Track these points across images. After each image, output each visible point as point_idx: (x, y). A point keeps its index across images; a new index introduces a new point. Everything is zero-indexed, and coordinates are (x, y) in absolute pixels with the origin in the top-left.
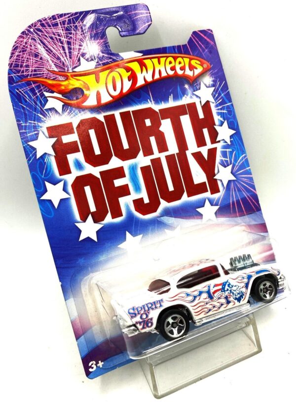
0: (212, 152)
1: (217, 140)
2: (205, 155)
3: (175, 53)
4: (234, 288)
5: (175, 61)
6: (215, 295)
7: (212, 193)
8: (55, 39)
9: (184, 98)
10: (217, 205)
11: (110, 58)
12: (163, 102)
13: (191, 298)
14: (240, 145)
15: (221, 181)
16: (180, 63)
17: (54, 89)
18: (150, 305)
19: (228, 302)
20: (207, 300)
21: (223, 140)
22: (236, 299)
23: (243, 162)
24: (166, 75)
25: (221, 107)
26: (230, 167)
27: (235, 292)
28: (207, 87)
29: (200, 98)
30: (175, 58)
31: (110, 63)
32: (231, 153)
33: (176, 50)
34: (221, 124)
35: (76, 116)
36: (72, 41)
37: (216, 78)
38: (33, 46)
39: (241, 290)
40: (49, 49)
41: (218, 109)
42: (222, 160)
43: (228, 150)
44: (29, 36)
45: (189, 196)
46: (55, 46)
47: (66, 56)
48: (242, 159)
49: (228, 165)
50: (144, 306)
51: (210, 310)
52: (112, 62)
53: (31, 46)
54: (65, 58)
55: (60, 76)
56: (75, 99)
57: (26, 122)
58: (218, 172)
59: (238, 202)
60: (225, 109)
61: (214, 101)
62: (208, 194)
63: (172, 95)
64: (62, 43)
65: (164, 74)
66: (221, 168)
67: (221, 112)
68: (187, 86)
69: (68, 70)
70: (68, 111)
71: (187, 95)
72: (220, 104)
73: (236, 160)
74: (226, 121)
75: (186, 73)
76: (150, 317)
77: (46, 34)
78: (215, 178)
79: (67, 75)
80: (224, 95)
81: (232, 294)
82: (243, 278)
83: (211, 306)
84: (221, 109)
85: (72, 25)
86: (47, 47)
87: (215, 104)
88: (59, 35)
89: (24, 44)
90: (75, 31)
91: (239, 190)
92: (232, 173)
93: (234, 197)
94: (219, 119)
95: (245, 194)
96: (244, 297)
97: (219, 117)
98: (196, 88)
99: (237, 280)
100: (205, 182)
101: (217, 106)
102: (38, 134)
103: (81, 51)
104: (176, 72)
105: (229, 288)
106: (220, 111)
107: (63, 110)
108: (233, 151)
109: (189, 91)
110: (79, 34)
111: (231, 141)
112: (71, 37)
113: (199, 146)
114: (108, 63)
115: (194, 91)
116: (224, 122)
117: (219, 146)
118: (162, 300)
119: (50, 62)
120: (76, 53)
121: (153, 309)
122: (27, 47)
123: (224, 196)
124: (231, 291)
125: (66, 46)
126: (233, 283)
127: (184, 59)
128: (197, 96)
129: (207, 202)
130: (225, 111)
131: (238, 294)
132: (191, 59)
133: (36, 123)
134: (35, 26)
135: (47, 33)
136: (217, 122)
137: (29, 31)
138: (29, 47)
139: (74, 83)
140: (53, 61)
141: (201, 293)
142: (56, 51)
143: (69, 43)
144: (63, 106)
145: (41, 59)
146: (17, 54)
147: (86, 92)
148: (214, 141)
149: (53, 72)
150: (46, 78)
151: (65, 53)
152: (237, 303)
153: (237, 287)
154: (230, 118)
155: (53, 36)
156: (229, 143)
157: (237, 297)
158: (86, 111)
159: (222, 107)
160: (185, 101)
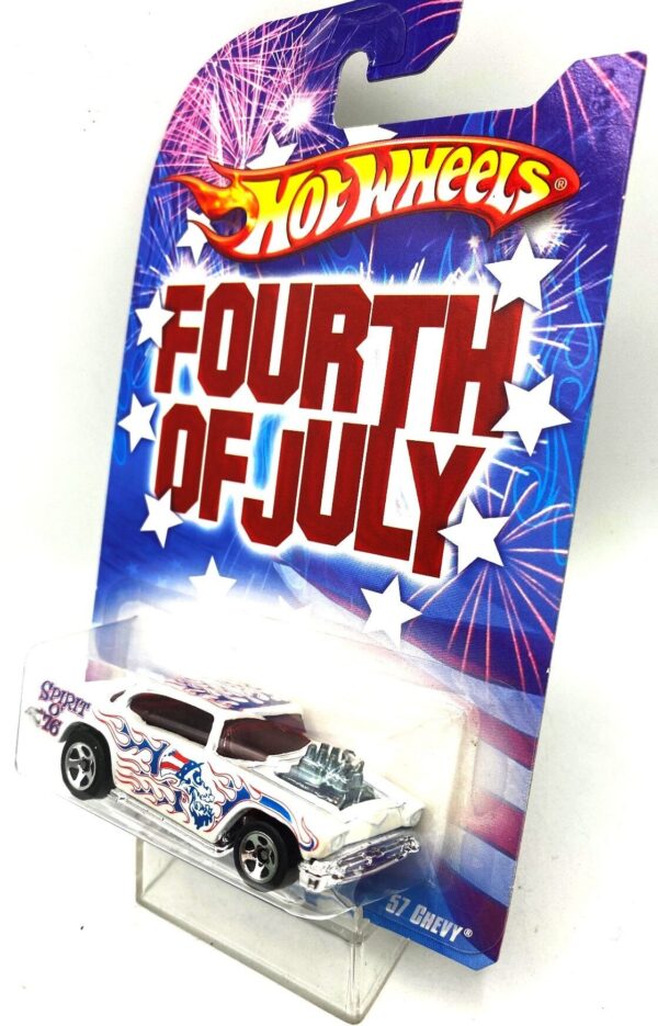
0: (466, 459)
1: (496, 428)
2: (442, 459)
3: (486, 135)
4: (201, 789)
5: (473, 160)
6: (164, 771)
7: (416, 570)
8: (243, 86)
9: (452, 276)
10: (418, 608)
11: (323, 140)
12: (392, 277)
13: (124, 740)
14: (563, 470)
15: (455, 549)
16: (485, 167)
17: (204, 207)
18: (70, 700)
19: (178, 808)
20: (147, 768)
21: (516, 434)
22: (194, 814)
23: (550, 525)
24: (432, 199)
25: (554, 329)
26: (501, 522)
27: (198, 799)
28: (536, 255)
29: (499, 284)
30: (477, 151)
31: (318, 154)
32: (522, 482)
33: (492, 124)
34: (532, 383)
35: (217, 274)
36: (269, 91)
37: (580, 229)
38: (205, 102)
39: (212, 805)
40: (227, 111)
41: (542, 335)
42: (483, 493)
43: (515, 469)
44: (206, 80)
45: (357, 548)
46: (237, 105)
47: (247, 130)
48: (552, 515)
49: (496, 515)
50: (64, 692)
51: (142, 792)
52: (323, 152)
53: (202, 102)
54: (244, 136)
55: (223, 176)
56: (227, 233)
57: (146, 267)
58: (459, 520)
59: (479, 631)
60: (567, 340)
61: (539, 304)
62: (404, 567)
63: (423, 261)
64: (251, 97)
65: (427, 198)
66: (471, 512)
67: (547, 347)
68: (474, 243)
69: (238, 164)
70: (208, 259)
71: (465, 270)
72: (556, 319)
73: (527, 509)
74: (551, 378)
75: (490, 201)
76: (60, 718)
77: (233, 75)
78: (442, 532)
79: (233, 176)
80: (585, 292)
81: (190, 797)
82: (231, 785)
83: (145, 786)
84: (552, 336)
85: (283, 50)
86: (225, 106)
87: (538, 315)
88: (252, 78)
89: (194, 99)
90: (284, 66)
91: (498, 601)
92: (497, 540)
93: (473, 611)
94: (529, 366)
95: (512, 623)
96: (210, 825)
97: (534, 361)
98: (502, 251)
99: (216, 779)
100: (411, 532)
101: (542, 322)
102: (152, 296)
103: (278, 118)
104: (461, 195)
105: (192, 780)
106: (545, 341)
107: (202, 256)
108: (532, 478)
109: (475, 261)
110: (289, 74)
111: (538, 447)
112: (271, 83)
113: (435, 427)
114: (315, 153)
115: (491, 261)
116: (542, 380)
117: (492, 448)
118: (89, 705)
119: (219, 140)
120: (265, 122)
121: (70, 708)
122: (196, 105)
123: (447, 593)
124: (192, 788)
125: (255, 104)
126: (206, 776)
127: (504, 155)
128: (492, 279)
129: (395, 585)
130: (561, 346)
131: (202, 808)
132: (523, 157)
133: (157, 272)
134: (224, 53)
135: (236, 71)
136: (519, 373)
137: (210, 66)
138: (199, 103)
139: (237, 197)
140: (223, 140)
141: (145, 745)
142: (236, 116)
143: (263, 97)
144: (205, 245)
145: (208, 134)
146: (179, 119)
147: (250, 221)
148: (484, 426)
149: (214, 165)
150: (201, 179)
151: (248, 121)
152: (192, 825)
153: (208, 792)
154: (569, 373)
155: (243, 79)
156: (530, 450)
157: (197, 812)
158: (237, 265)
159: (560, 330)
160: (453, 285)
